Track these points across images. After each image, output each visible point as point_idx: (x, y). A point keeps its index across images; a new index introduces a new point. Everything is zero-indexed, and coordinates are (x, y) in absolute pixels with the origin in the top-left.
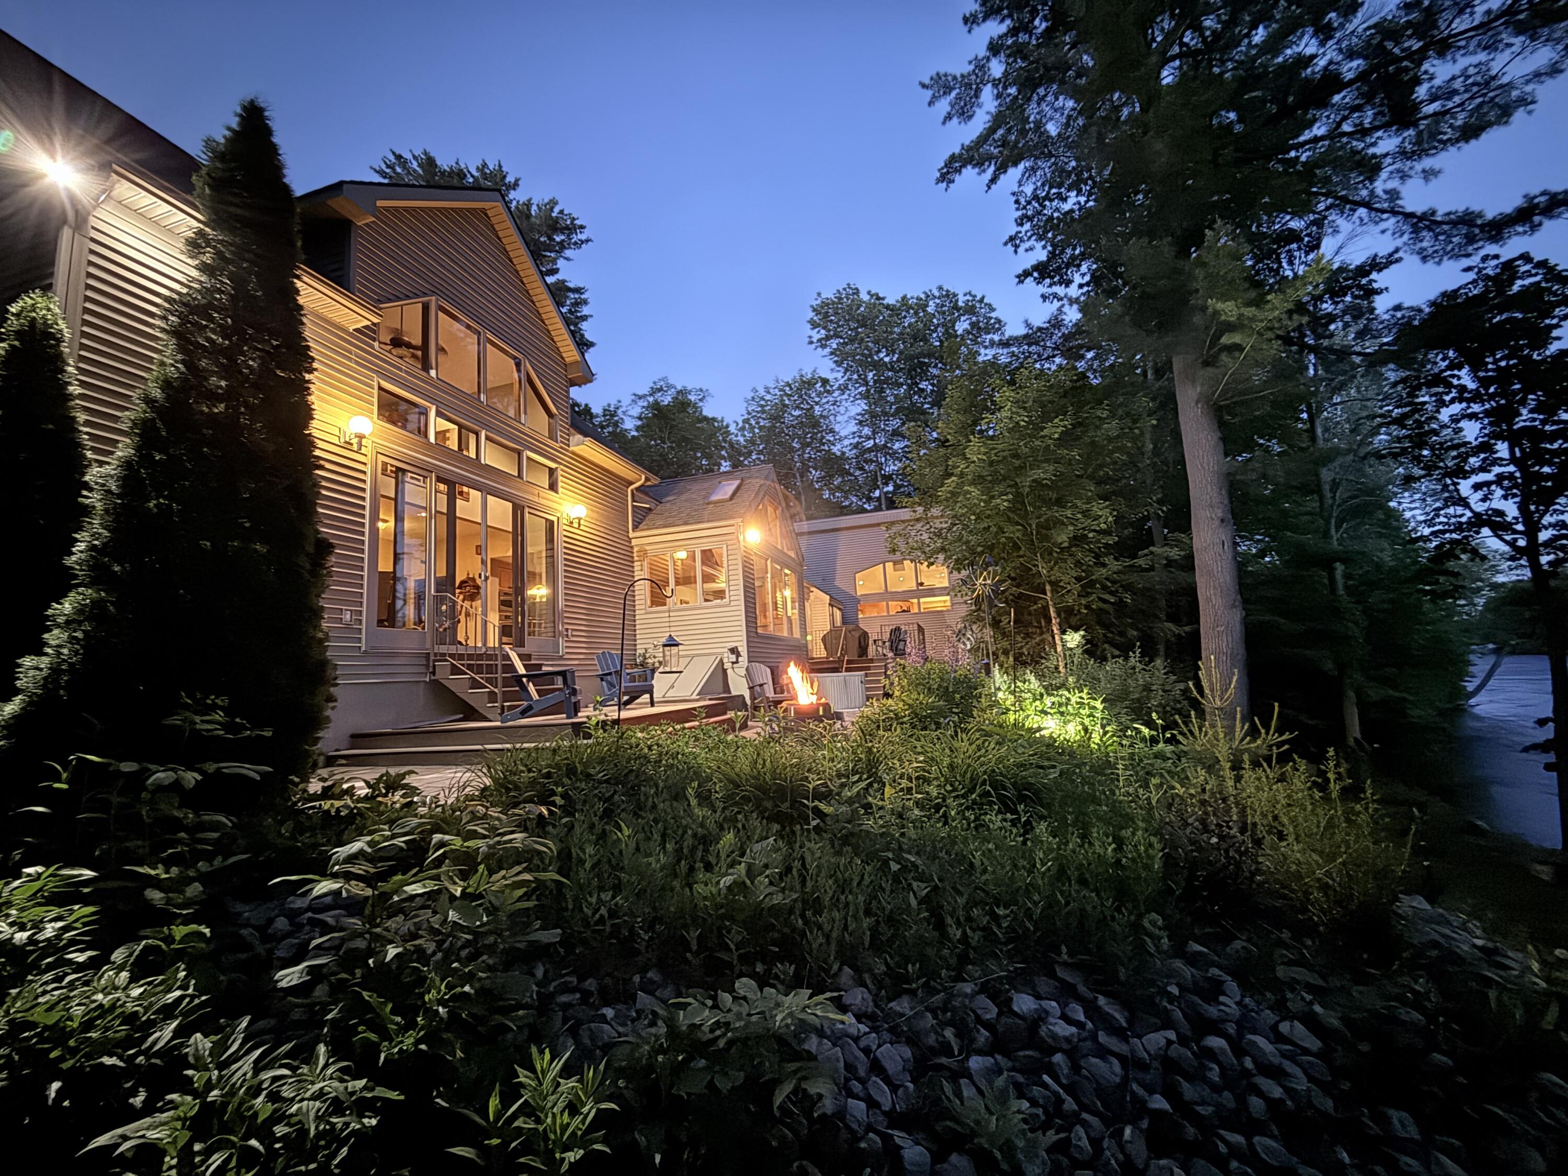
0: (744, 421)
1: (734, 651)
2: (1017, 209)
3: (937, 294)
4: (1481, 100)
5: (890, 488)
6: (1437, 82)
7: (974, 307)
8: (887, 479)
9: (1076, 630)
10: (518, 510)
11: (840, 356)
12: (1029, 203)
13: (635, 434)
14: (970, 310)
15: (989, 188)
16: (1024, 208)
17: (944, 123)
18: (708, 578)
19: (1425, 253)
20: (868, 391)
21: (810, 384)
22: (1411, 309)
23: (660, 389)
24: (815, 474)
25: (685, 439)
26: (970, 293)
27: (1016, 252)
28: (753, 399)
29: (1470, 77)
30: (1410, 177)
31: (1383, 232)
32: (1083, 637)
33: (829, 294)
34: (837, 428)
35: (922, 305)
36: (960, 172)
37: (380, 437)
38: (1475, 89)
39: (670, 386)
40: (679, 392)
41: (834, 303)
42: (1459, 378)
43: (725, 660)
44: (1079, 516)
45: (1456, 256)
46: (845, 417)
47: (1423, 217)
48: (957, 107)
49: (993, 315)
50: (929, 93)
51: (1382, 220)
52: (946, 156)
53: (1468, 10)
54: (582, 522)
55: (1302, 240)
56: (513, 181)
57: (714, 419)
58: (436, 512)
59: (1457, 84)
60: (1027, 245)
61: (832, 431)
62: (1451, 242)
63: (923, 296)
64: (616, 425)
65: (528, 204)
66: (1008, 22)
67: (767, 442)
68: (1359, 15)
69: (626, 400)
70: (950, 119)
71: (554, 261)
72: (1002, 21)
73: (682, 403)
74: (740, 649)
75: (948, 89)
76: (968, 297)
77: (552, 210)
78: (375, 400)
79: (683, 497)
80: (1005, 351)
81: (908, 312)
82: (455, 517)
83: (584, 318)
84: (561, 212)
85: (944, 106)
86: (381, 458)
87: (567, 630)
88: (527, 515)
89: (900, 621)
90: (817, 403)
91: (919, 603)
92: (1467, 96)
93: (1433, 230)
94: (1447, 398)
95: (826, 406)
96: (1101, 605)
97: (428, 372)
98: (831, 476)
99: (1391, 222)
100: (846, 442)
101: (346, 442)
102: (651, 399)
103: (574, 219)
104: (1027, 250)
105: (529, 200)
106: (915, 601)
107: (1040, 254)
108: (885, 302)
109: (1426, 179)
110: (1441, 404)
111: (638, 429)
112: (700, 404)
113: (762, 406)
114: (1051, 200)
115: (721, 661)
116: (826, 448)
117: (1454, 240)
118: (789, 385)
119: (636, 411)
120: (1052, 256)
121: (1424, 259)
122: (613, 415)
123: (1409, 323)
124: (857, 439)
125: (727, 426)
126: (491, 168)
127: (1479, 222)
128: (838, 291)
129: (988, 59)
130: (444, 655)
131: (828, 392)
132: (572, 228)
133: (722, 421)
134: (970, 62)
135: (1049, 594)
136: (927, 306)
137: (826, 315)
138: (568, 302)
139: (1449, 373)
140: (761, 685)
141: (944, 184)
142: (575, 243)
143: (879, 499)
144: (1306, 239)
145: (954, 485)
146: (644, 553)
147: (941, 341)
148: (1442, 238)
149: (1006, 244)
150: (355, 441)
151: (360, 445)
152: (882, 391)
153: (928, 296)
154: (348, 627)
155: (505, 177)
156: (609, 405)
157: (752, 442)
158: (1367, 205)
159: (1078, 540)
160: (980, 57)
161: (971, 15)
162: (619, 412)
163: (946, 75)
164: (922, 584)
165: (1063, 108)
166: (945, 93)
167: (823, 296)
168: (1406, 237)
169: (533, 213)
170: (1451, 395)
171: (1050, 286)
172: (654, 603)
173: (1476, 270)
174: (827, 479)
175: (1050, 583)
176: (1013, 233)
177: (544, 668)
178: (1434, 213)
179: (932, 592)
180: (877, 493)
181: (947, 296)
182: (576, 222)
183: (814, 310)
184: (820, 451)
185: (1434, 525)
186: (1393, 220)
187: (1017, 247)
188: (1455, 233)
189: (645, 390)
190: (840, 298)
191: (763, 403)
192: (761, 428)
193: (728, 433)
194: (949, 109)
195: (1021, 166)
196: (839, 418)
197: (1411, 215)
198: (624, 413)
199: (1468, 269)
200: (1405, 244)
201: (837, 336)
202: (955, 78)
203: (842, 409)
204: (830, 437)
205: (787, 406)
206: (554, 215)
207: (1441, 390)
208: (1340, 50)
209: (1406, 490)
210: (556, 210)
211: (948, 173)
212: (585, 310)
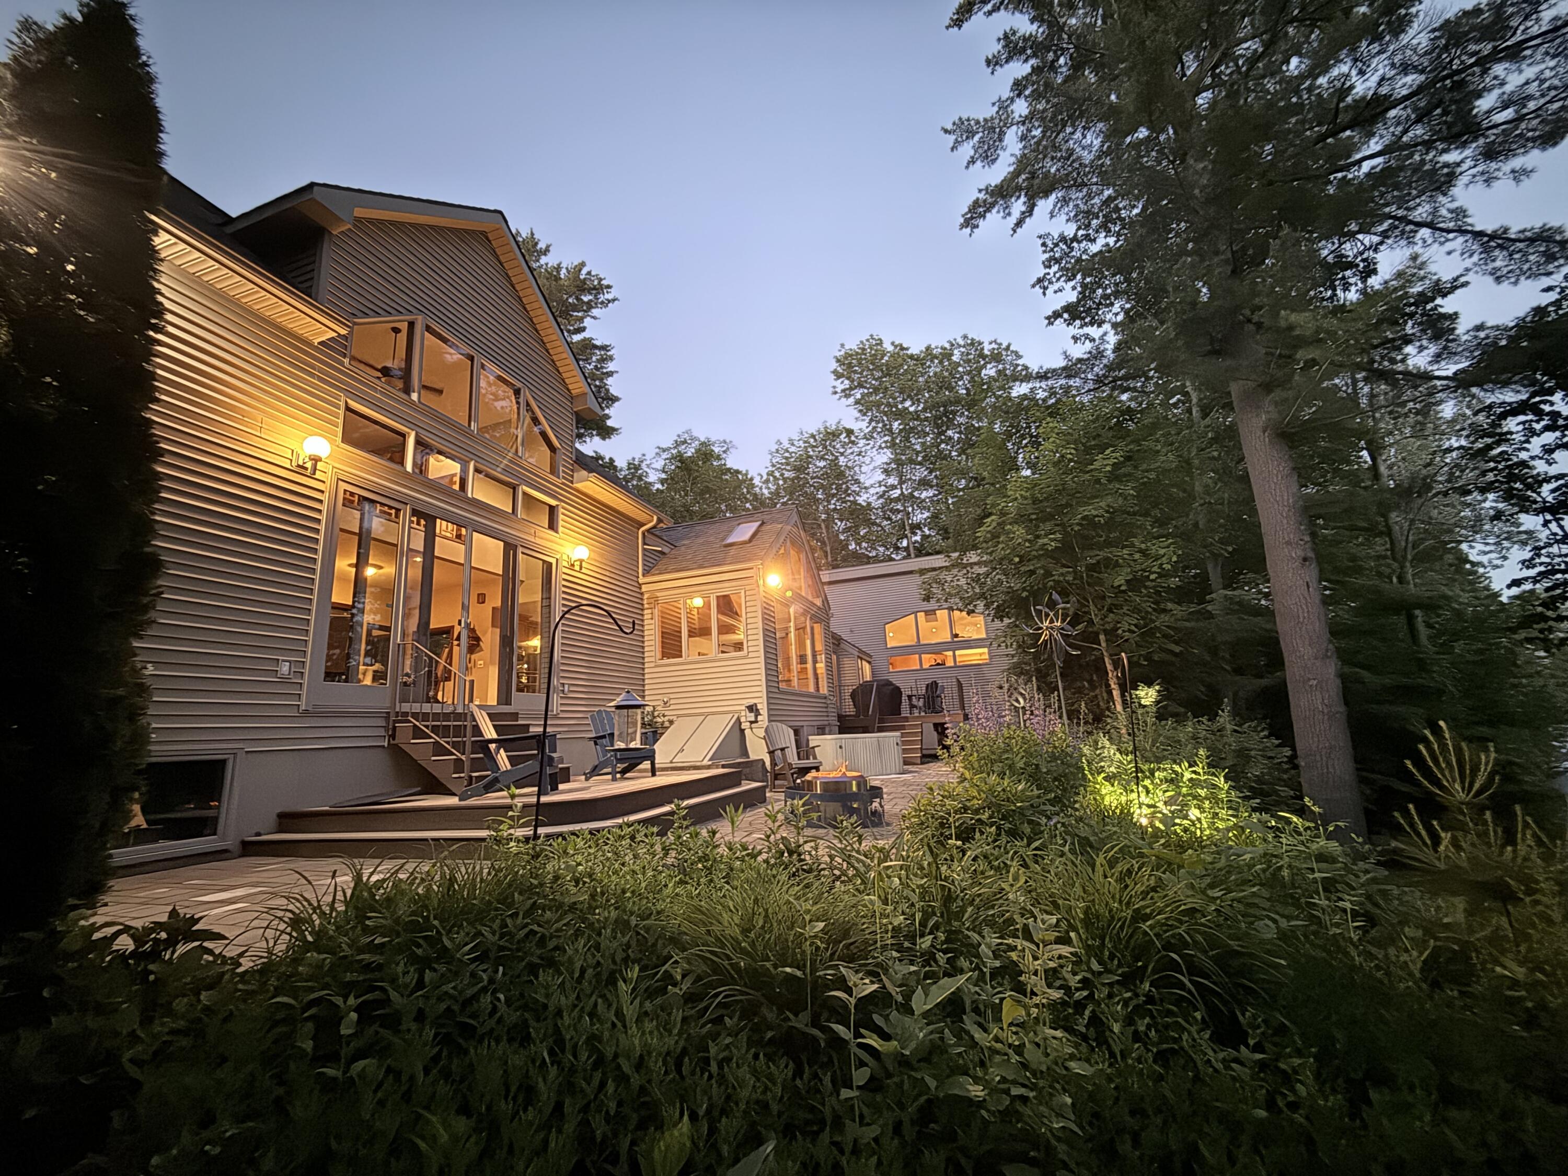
0: (768, 474)
1: (751, 708)
2: (1044, 252)
3: (962, 343)
4: (1560, 104)
5: (918, 538)
6: (1508, 88)
7: (1000, 353)
8: (915, 527)
9: (1149, 684)
10: (510, 549)
11: (864, 406)
12: (1056, 245)
13: (659, 486)
14: (996, 357)
15: (1015, 231)
16: (1052, 250)
17: (967, 167)
18: (725, 629)
19: (1499, 274)
20: (893, 439)
21: (832, 435)
22: (1497, 328)
23: (685, 442)
24: (840, 525)
25: (708, 490)
26: (995, 341)
27: (1044, 294)
28: (777, 451)
29: (1546, 80)
30: (1497, 178)
31: (1449, 253)
32: (1158, 691)
33: (852, 345)
34: (862, 478)
35: (946, 354)
36: (984, 217)
37: (341, 461)
38: (1553, 93)
39: (694, 439)
40: (703, 444)
41: (857, 353)
42: (1552, 404)
43: (743, 719)
44: (1137, 556)
45: (1533, 275)
46: (871, 467)
47: (1493, 236)
48: (980, 151)
49: (1020, 362)
50: (952, 138)
51: (1448, 240)
52: (970, 202)
53: (1534, 17)
54: (584, 564)
55: (1358, 265)
56: (544, 247)
57: (738, 472)
58: (409, 550)
59: (1533, 88)
60: (1056, 286)
61: (857, 482)
62: (1527, 261)
63: (947, 346)
64: (640, 478)
65: (558, 268)
66: (1033, 61)
67: (791, 494)
68: (1415, 25)
69: (650, 454)
70: (974, 163)
71: (581, 320)
72: (1026, 61)
73: (706, 453)
74: (759, 707)
75: (971, 134)
76: (994, 346)
77: (580, 270)
78: (340, 421)
79: (700, 540)
80: (1043, 384)
81: (932, 361)
82: (433, 556)
83: (610, 374)
84: (589, 273)
85: (967, 150)
86: (343, 486)
87: (563, 684)
88: (520, 556)
89: (935, 675)
90: (842, 454)
91: (954, 656)
92: (1542, 101)
93: (1507, 249)
94: (1538, 427)
95: (851, 457)
96: (1163, 656)
97: (409, 395)
98: (857, 527)
99: (1458, 242)
100: (872, 491)
101: (299, 466)
102: (674, 452)
103: (601, 280)
104: (1055, 292)
105: (559, 265)
106: (950, 653)
107: (1070, 295)
108: (909, 352)
109: (1517, 180)
110: (1532, 433)
111: (662, 482)
112: (724, 456)
113: (786, 458)
114: (1079, 242)
115: (738, 719)
116: (852, 498)
117: (1532, 258)
118: (813, 436)
119: (659, 464)
120: (1083, 297)
121: (1498, 280)
122: (637, 468)
123: (1495, 343)
124: (883, 488)
125: (752, 479)
126: (524, 236)
127: (1558, 238)
128: (862, 342)
129: (1012, 100)
130: (406, 714)
131: (853, 442)
132: (600, 288)
133: (746, 474)
134: (994, 104)
135: (1104, 644)
136: (952, 355)
137: (850, 366)
138: (594, 359)
139: (1537, 399)
140: (782, 749)
141: (969, 230)
142: (602, 303)
143: (907, 549)
144: (1362, 265)
145: (994, 524)
146: (655, 600)
147: (967, 389)
148: (1517, 256)
149: (1033, 286)
150: (309, 465)
151: (315, 469)
152: (907, 439)
153: (952, 345)
154: (284, 681)
155: (536, 244)
156: (634, 459)
157: (777, 494)
158: (1430, 225)
159: (1135, 583)
160: (1003, 98)
161: (994, 56)
162: (644, 466)
163: (968, 120)
164: (956, 636)
165: (1091, 145)
166: (967, 138)
167: (847, 347)
168: (1475, 258)
169: (562, 276)
170: (1543, 423)
171: (1081, 327)
172: (665, 655)
173: (1558, 290)
174: (852, 530)
175: (1106, 632)
176: (1041, 275)
177: (531, 729)
178: (1506, 230)
179: (969, 644)
180: (905, 543)
181: (972, 344)
182: (603, 282)
183: (838, 361)
184: (845, 502)
185: (1534, 566)
186: (1461, 239)
187: (1045, 288)
188: (1531, 251)
189: (668, 443)
190: (864, 349)
191: (787, 455)
192: (785, 480)
193: (753, 486)
194: (972, 153)
195: (1053, 198)
196: (864, 469)
197: (1481, 234)
198: (648, 466)
199: (1549, 289)
200: (1475, 264)
201: (861, 386)
202: (978, 122)
203: (867, 460)
204: (855, 488)
205: (811, 457)
206: (582, 277)
207: (1530, 417)
208: (1393, 65)
209: (1477, 533)
210: (584, 271)
211: (972, 218)
212: (611, 367)
